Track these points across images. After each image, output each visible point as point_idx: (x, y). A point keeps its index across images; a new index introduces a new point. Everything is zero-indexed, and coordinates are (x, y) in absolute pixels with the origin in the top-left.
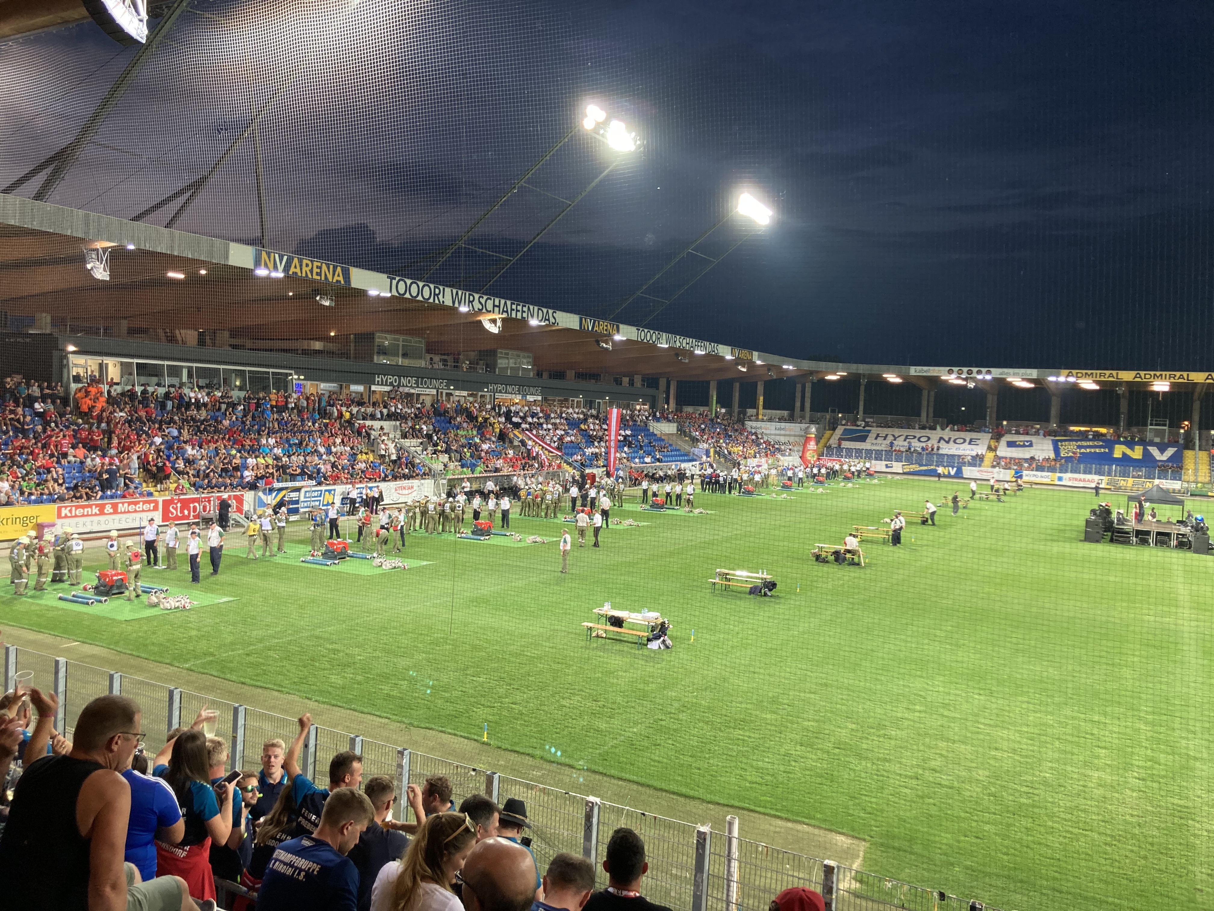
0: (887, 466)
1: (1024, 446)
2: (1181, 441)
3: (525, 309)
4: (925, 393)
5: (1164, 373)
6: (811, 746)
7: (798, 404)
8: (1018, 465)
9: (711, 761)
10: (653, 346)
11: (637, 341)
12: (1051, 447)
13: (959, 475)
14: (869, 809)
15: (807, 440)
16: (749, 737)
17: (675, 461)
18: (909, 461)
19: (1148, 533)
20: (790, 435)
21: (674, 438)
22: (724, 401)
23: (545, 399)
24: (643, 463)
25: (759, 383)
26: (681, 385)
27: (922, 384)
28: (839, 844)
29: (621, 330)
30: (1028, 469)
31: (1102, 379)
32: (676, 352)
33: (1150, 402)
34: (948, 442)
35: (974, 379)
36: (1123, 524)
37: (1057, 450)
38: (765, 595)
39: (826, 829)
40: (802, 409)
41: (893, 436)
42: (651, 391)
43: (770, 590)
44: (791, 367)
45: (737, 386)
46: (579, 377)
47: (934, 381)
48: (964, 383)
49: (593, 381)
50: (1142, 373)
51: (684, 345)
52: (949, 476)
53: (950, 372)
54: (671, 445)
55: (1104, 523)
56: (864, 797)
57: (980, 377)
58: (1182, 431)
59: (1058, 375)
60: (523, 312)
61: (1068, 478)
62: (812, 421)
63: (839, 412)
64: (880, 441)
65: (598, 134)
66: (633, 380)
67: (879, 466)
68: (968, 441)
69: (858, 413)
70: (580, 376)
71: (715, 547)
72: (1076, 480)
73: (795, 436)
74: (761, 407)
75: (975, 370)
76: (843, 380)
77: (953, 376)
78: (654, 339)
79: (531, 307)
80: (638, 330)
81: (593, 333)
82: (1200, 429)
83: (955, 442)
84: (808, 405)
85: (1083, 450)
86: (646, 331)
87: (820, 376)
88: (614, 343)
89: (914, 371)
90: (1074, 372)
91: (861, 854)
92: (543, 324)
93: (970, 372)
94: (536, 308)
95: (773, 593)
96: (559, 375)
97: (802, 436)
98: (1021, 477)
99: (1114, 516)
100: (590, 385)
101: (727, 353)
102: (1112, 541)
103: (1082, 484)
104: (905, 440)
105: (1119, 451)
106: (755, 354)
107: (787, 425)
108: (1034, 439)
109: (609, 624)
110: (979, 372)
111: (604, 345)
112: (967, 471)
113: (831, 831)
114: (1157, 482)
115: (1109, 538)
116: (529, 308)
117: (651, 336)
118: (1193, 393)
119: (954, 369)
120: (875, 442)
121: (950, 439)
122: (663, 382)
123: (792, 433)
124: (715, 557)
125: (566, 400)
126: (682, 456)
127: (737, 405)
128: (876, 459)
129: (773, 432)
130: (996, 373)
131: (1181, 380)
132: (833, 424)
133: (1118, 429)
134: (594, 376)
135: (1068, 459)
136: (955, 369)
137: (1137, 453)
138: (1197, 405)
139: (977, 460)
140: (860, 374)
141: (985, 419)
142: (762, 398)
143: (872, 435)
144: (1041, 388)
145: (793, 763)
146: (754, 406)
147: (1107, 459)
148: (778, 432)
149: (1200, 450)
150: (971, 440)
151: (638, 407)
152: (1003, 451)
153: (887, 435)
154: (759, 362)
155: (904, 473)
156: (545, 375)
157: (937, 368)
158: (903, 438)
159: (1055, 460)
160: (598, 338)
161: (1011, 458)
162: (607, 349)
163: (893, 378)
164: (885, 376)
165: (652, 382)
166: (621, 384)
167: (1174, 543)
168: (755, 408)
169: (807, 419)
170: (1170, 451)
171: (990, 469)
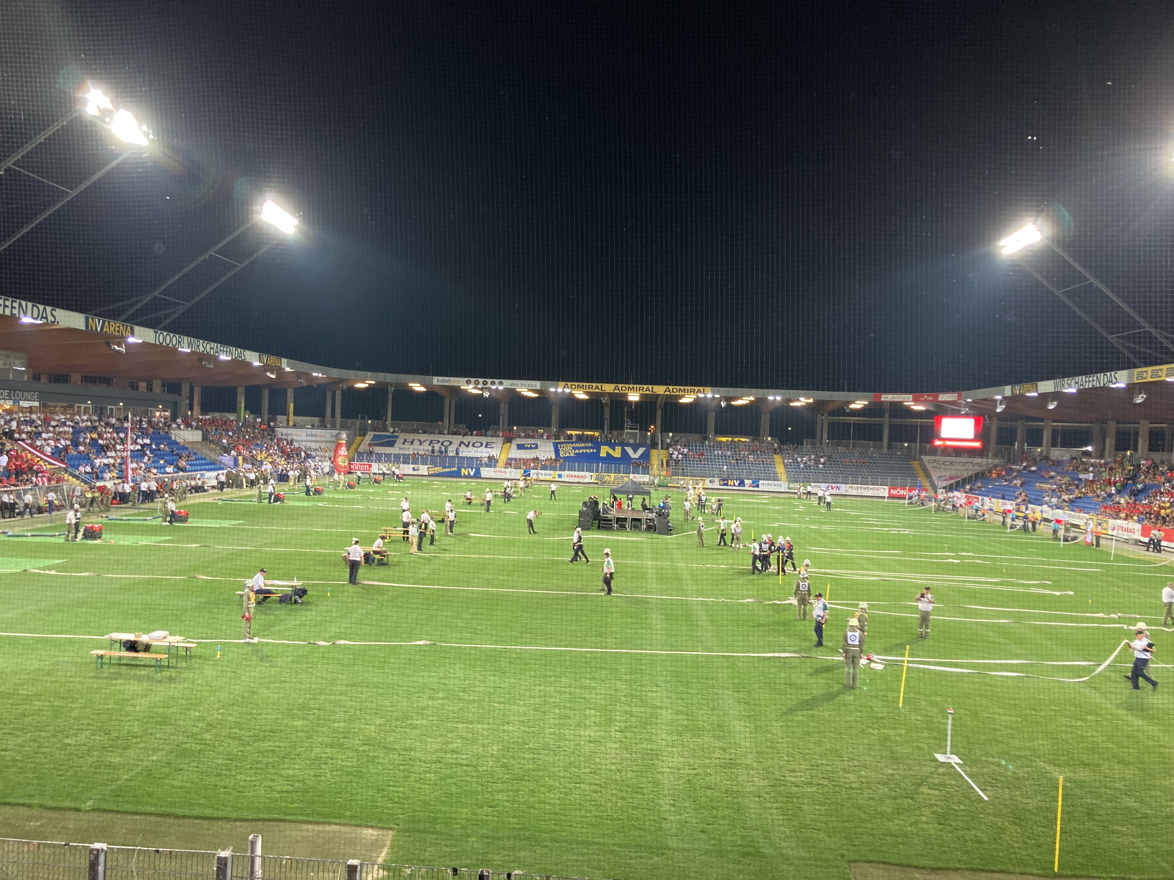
0: (414, 469)
1: (531, 448)
2: (649, 442)
3: (16, 305)
4: (447, 402)
5: (635, 386)
6: (340, 746)
7: (329, 411)
8: (526, 466)
9: (238, 777)
10: (174, 351)
11: (155, 344)
12: (552, 449)
13: (477, 475)
14: (396, 799)
15: (338, 446)
16: (279, 747)
17: (201, 470)
18: (434, 464)
19: (625, 520)
20: (321, 442)
21: (199, 447)
22: (254, 408)
23: (44, 406)
24: (163, 473)
25: (289, 390)
26: (205, 391)
27: (444, 393)
28: (368, 838)
29: (136, 333)
30: (535, 468)
31: (591, 390)
32: (199, 357)
33: (625, 410)
34: (467, 446)
35: (489, 389)
36: (607, 513)
37: (557, 451)
38: (296, 602)
39: (356, 826)
40: (333, 415)
41: (420, 441)
42: (172, 397)
43: (301, 597)
44: (320, 375)
45: (266, 393)
46: (86, 381)
47: (455, 390)
48: (481, 392)
49: (104, 386)
50: (620, 386)
51: (208, 350)
52: (469, 477)
53: (468, 383)
54: (195, 454)
55: (593, 514)
56: (391, 788)
57: (494, 387)
58: (649, 434)
59: (557, 387)
60: (13, 307)
61: (567, 475)
62: (343, 427)
63: (369, 419)
64: (407, 445)
65: (104, 122)
66: (151, 385)
67: (407, 469)
68: (484, 445)
69: (386, 420)
70: (88, 379)
71: (243, 558)
72: (572, 476)
73: (326, 442)
74: (291, 414)
75: (489, 381)
76: (370, 388)
77: (471, 386)
78: (174, 342)
79: (24, 303)
80: (156, 332)
81: (102, 335)
82: (661, 432)
83: (473, 445)
84: (338, 411)
85: (577, 451)
86: (165, 334)
87: (350, 384)
88: (128, 346)
89: (437, 381)
90: (569, 384)
91: (388, 843)
92: (39, 322)
93: (485, 383)
94: (30, 305)
95: (305, 598)
96: (61, 378)
97: (333, 442)
98: (529, 475)
99: (600, 506)
100: (100, 389)
101: (254, 359)
102: (599, 527)
103: (576, 480)
104: (430, 445)
105: (604, 451)
106: (284, 361)
107: (319, 432)
108: (538, 442)
109: (123, 649)
110: (493, 383)
111: (116, 348)
112: (485, 472)
113: (360, 826)
114: (632, 476)
115: (597, 525)
116: (20, 305)
117: (171, 340)
118: (656, 403)
119: (471, 379)
120: (402, 446)
121: (469, 443)
122: (185, 389)
123: (323, 439)
124: (242, 568)
125: (71, 407)
126: (208, 464)
127: (266, 412)
128: (404, 463)
129: (304, 438)
130: (508, 384)
131: (647, 392)
132: (364, 430)
133: (603, 432)
134: (106, 381)
135: (566, 459)
136: (473, 380)
137: (617, 453)
138: (659, 413)
139: (492, 461)
140: (387, 383)
141: (499, 425)
142: (292, 405)
143: (400, 441)
144: (543, 398)
145: (323, 766)
146: (285, 413)
147: (595, 458)
148: (309, 438)
149: (662, 449)
150: (487, 444)
151: (158, 414)
152: (516, 454)
153: (413, 440)
154: (288, 369)
155: (429, 475)
156: (44, 379)
157: (457, 379)
158: (428, 443)
159: (556, 460)
160: (108, 340)
161: (520, 459)
162: (119, 351)
163: (418, 388)
164: (410, 385)
165: (173, 387)
166: (137, 389)
167: (644, 526)
168: (285, 414)
169: (338, 426)
170: (641, 451)
171: (503, 470)
